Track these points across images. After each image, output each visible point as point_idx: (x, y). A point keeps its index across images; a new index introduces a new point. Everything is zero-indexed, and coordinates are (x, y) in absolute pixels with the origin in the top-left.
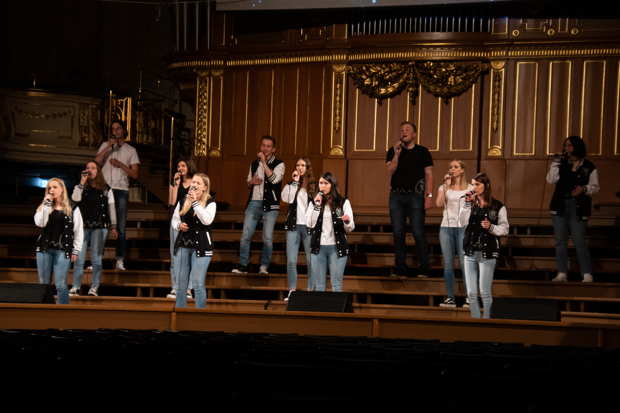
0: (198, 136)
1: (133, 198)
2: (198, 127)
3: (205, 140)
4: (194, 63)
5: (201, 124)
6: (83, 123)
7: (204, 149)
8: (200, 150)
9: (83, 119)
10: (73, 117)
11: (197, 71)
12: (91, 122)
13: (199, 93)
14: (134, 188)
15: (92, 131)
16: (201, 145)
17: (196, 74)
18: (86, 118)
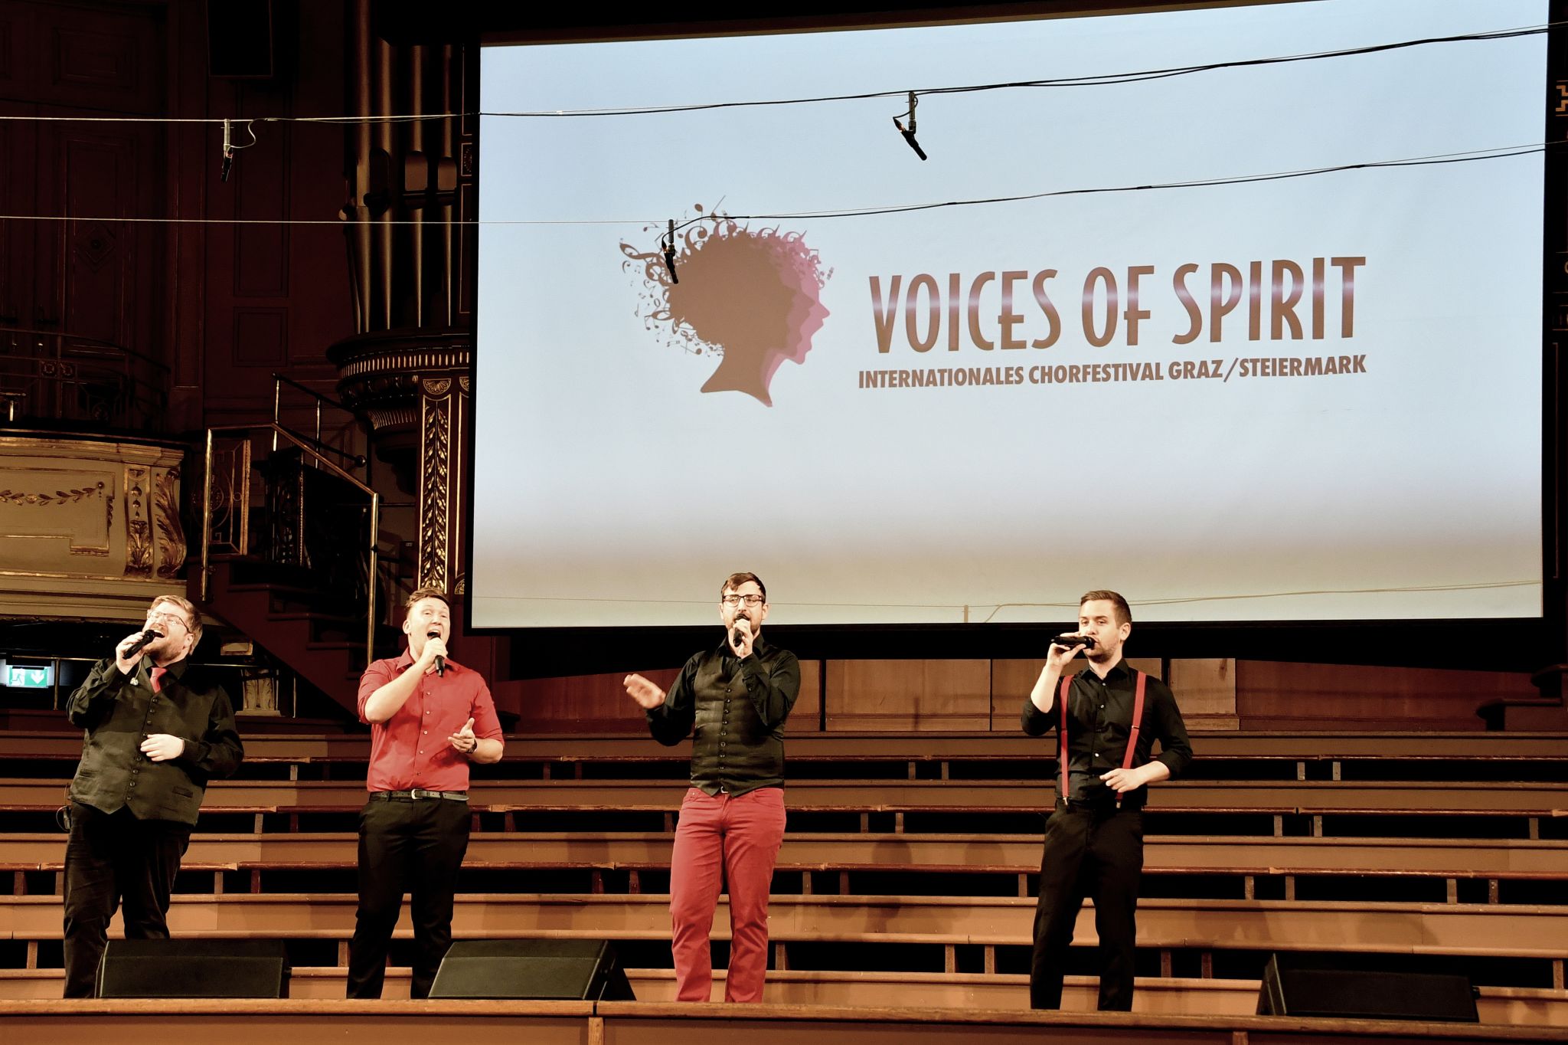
0: (425, 543)
1: (258, 706)
2: (424, 522)
3: (444, 554)
4: (414, 361)
5: (433, 513)
6: (137, 514)
7: (442, 578)
8: (431, 579)
9: (137, 502)
10: (110, 499)
11: (420, 380)
12: (157, 512)
13: (427, 436)
14: (261, 681)
15: (158, 532)
16: (433, 567)
17: (418, 389)
18: (143, 500)
